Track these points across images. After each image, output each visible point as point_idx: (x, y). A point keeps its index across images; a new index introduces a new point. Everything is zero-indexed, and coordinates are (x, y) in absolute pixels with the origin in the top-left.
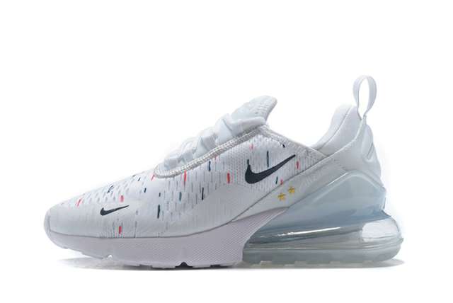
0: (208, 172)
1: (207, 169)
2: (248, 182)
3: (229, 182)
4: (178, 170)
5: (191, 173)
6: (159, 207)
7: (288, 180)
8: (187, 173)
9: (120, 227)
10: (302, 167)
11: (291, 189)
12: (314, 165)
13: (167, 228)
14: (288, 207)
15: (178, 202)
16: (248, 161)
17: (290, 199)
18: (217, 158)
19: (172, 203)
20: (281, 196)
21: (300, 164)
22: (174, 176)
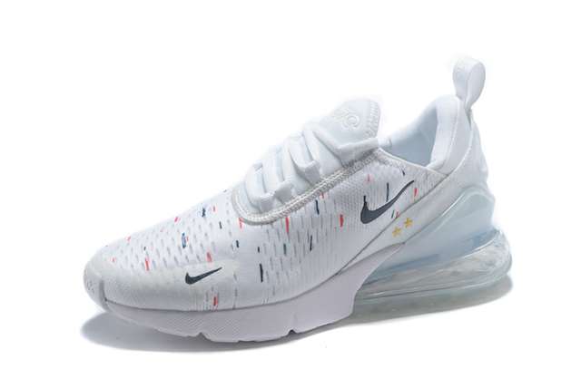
0: (316, 215)
1: (314, 211)
2: (364, 223)
3: (342, 225)
4: (275, 213)
5: (294, 216)
6: (261, 265)
7: (405, 211)
8: (289, 217)
9: (215, 299)
10: (420, 193)
11: (408, 222)
12: (433, 189)
13: (274, 293)
14: (404, 243)
15: (284, 257)
16: (365, 197)
17: (406, 233)
18: (326, 195)
19: (276, 259)
20: (396, 231)
21: (419, 190)
22: (271, 222)
